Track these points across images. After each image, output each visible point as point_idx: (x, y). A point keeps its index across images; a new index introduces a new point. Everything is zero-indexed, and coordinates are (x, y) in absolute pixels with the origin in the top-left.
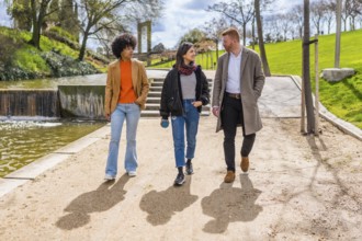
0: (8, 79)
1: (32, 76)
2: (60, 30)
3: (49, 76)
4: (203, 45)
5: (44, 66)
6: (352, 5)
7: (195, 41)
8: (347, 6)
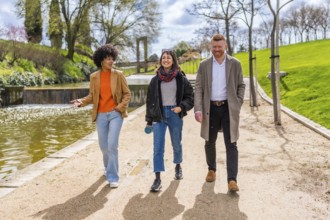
0: (62, 82)
1: (75, 81)
2: (83, 47)
3: (84, 81)
4: (190, 55)
5: (81, 74)
6: (307, 22)
7: (183, 52)
8: (303, 22)
